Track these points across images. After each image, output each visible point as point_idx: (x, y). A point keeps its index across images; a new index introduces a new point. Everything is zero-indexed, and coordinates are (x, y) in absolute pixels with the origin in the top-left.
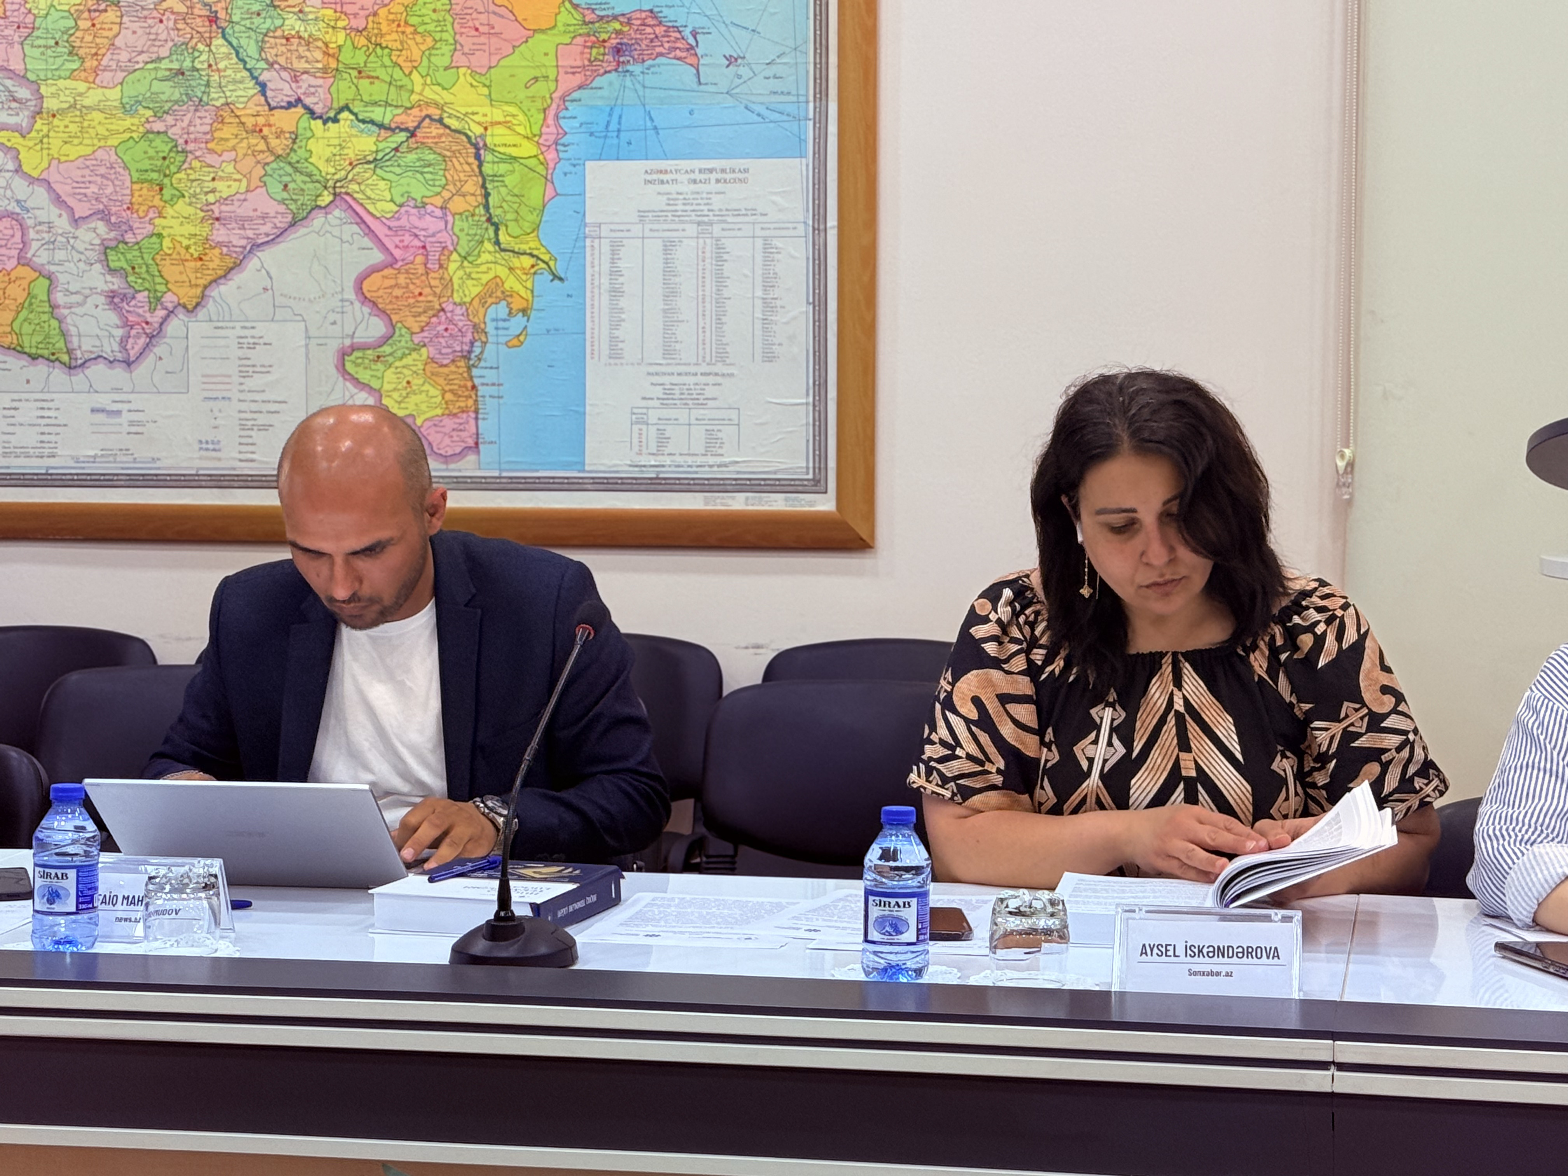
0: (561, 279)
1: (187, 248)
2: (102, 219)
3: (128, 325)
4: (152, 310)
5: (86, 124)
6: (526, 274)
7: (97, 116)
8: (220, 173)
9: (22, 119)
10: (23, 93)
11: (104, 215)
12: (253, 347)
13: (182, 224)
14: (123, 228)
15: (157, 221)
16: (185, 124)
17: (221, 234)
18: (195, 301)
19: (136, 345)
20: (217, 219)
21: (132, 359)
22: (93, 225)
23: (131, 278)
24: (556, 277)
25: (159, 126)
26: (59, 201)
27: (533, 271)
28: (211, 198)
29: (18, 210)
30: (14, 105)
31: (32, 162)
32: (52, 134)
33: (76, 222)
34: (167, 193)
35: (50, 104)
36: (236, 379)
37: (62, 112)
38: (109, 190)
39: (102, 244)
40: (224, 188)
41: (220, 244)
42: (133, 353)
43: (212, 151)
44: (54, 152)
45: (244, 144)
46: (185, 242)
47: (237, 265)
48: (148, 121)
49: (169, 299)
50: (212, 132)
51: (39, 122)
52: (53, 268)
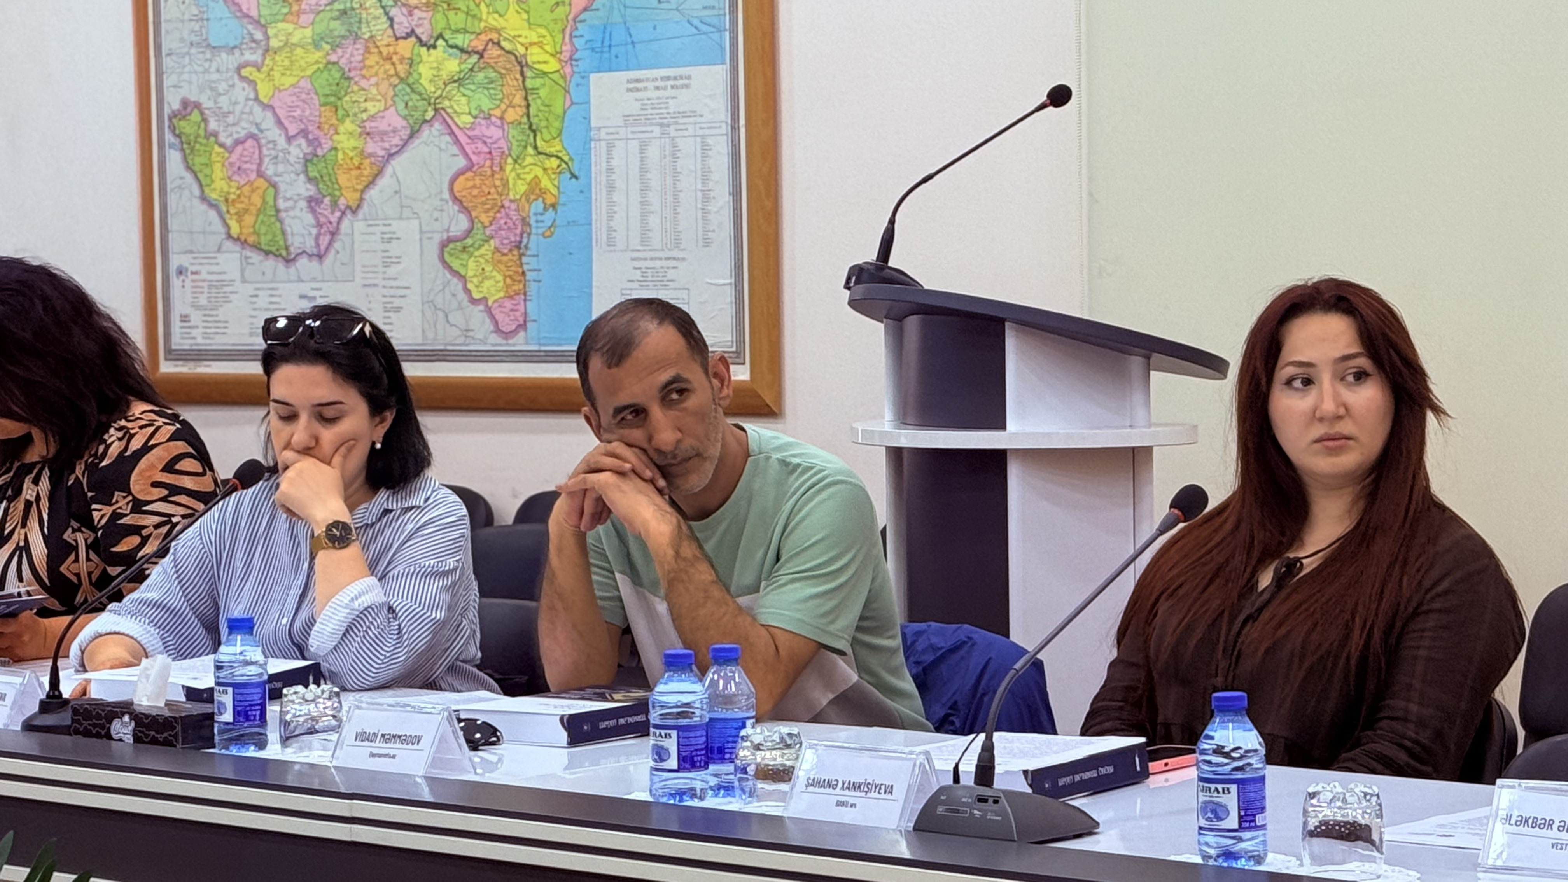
0: (576, 178)
1: (352, 159)
2: (303, 137)
3: (319, 225)
4: (333, 213)
5: (294, 58)
6: (554, 173)
7: (299, 51)
8: (370, 96)
9: (256, 57)
10: (259, 35)
11: (304, 133)
12: (389, 241)
13: (348, 139)
14: (315, 143)
15: (336, 137)
16: (348, 56)
17: (371, 147)
18: (357, 203)
19: (325, 240)
20: (368, 134)
21: (322, 252)
22: (298, 142)
23: (321, 186)
24: (574, 176)
25: (333, 58)
26: (279, 123)
27: (558, 171)
28: (364, 116)
29: (256, 132)
30: (254, 45)
31: (264, 91)
32: (275, 68)
33: (290, 139)
34: (341, 112)
35: (274, 43)
36: (381, 269)
37: (280, 49)
38: (307, 113)
39: (304, 158)
40: (373, 108)
41: (371, 155)
42: (323, 248)
43: (364, 77)
44: (277, 83)
45: (382, 70)
46: (351, 154)
47: (380, 173)
48: (328, 54)
49: (342, 202)
50: (362, 61)
51: (268, 58)
52: (276, 179)
